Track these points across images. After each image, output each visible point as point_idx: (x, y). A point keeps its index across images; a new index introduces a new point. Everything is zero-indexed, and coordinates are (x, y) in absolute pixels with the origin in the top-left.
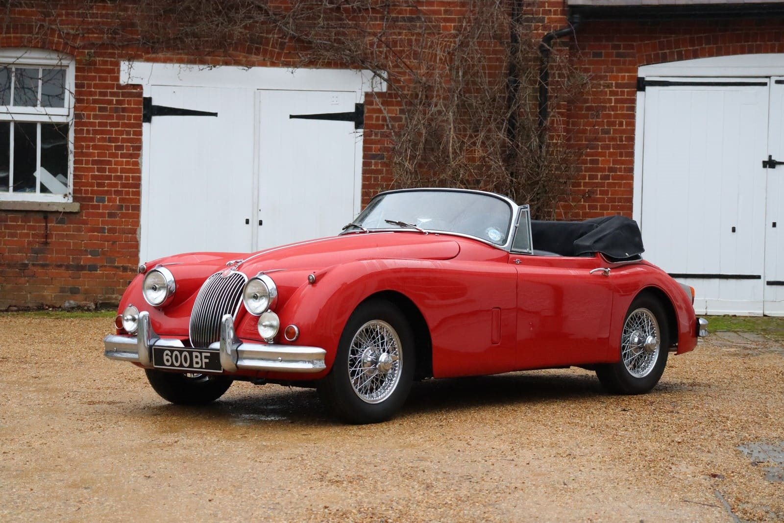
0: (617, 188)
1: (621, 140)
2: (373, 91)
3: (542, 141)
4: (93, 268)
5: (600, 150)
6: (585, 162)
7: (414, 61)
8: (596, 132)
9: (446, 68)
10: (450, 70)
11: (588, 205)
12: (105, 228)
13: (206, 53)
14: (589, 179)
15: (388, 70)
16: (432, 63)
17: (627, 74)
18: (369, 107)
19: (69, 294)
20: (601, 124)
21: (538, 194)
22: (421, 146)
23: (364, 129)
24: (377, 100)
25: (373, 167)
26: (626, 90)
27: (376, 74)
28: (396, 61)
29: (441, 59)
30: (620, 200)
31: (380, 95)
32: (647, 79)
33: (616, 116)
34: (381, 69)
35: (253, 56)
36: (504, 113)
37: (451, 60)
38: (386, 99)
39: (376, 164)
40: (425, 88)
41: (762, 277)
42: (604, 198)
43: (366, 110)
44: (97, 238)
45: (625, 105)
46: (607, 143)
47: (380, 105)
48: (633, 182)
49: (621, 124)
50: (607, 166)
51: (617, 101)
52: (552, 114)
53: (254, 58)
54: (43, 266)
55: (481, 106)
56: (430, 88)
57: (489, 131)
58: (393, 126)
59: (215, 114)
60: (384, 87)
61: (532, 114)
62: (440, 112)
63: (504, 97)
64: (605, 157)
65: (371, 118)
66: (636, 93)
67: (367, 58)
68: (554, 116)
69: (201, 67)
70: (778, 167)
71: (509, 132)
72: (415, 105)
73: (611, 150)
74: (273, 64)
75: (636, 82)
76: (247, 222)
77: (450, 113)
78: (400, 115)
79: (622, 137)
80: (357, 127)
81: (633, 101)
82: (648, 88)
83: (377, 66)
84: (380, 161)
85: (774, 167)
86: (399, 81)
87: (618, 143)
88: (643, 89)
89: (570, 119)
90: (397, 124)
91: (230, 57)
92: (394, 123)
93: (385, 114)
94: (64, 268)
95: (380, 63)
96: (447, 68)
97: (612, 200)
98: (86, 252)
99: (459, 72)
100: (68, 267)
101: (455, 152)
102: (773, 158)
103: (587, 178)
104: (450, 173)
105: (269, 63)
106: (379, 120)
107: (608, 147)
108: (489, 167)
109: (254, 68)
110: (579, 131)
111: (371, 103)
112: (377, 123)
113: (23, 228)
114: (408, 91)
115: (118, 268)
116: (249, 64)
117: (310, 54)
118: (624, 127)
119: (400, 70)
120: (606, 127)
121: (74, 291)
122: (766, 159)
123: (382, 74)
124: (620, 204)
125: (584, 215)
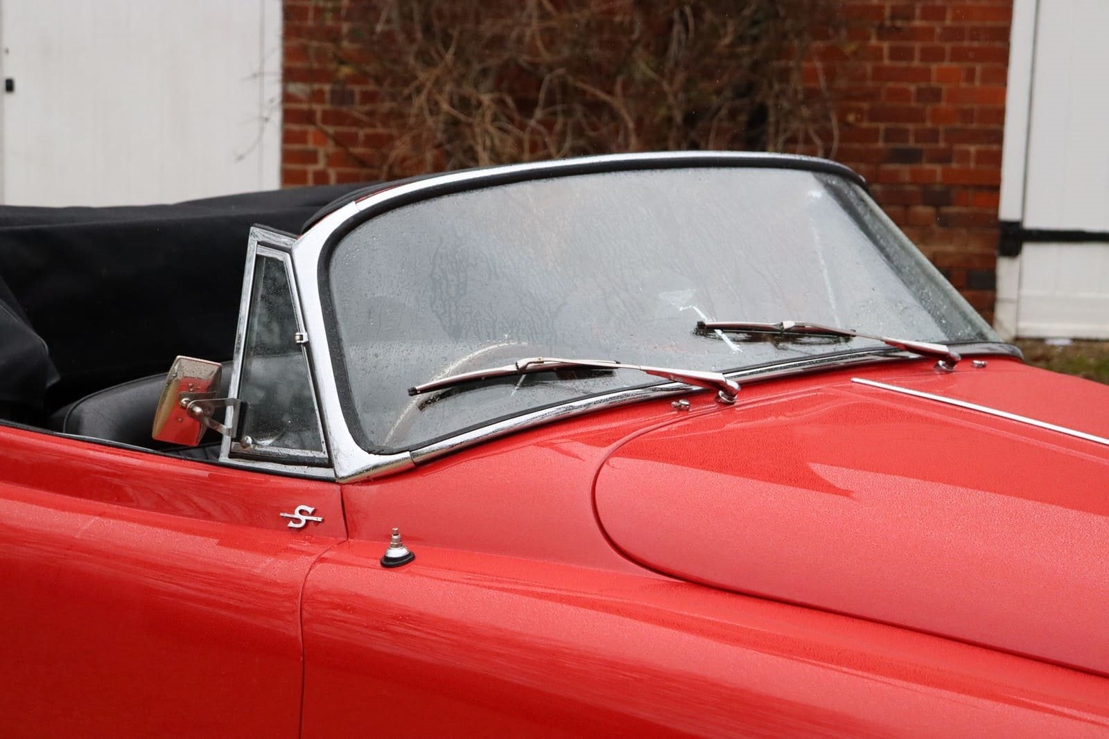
0: (967, 3)
11: (890, 48)
21: (755, 23)
30: (975, 34)
42: (932, 30)
97: (953, 34)
124: (976, 44)
125: (880, 74)
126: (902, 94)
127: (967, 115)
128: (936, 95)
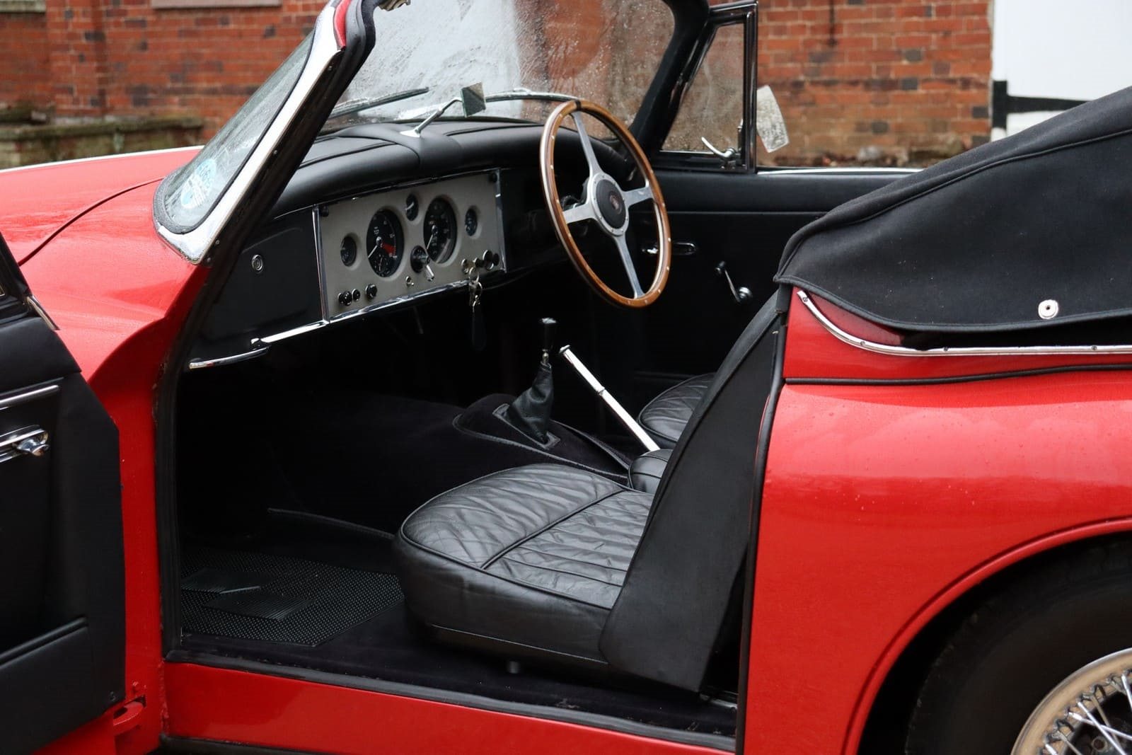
4: (910, 84)
12: (929, 8)
19: (870, 134)
44: (916, 27)
54: (828, 84)
94: (860, 86)
98: (898, 55)
100: (868, 85)
113: (793, 15)
115: (952, 82)
121: (879, 129)
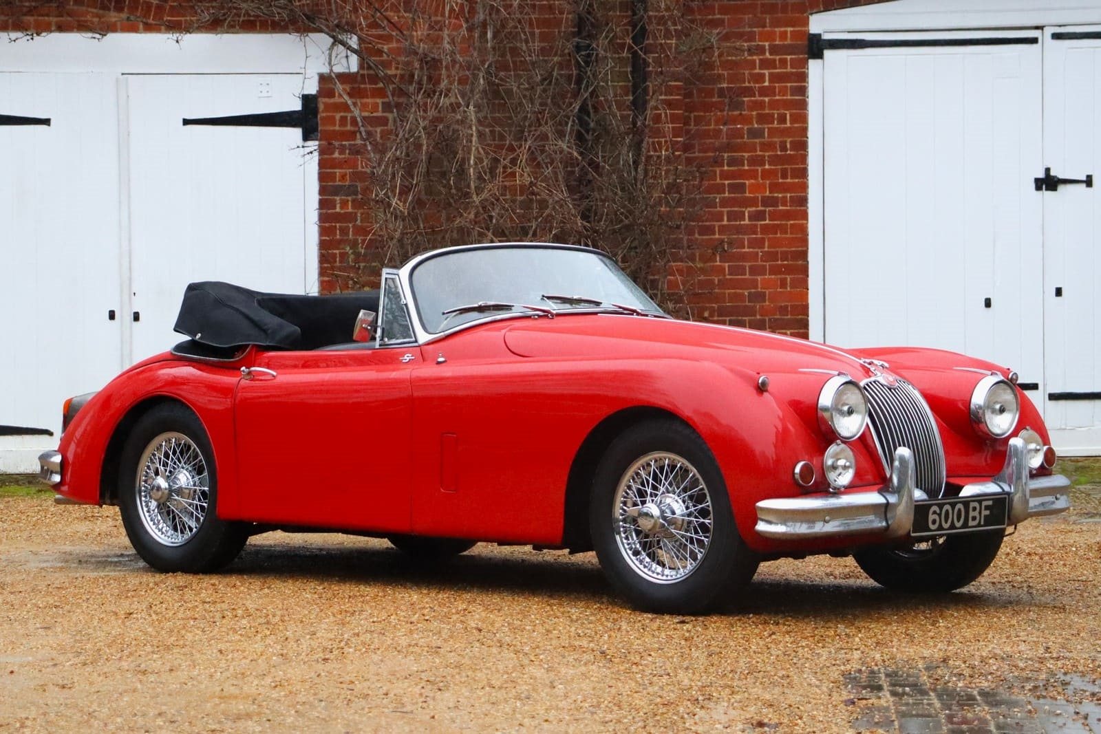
0: (779, 235)
1: (784, 148)
2: (331, 70)
3: (638, 153)
5: (746, 168)
6: (720, 189)
7: (406, 15)
8: (738, 134)
9: (462, 26)
10: (470, 29)
11: (729, 266)
13: (25, 10)
14: (728, 221)
15: (359, 32)
16: (439, 18)
17: (789, 29)
18: (327, 100)
20: (746, 120)
21: (633, 249)
22: (422, 168)
23: (320, 140)
24: (339, 87)
25: (338, 210)
26: (789, 57)
27: (337, 41)
28: (373, 16)
29: (452, 10)
30: (785, 256)
31: (344, 77)
32: (826, 37)
33: (773, 105)
34: (346, 31)
35: (113, 14)
36: (571, 104)
37: (472, 11)
38: (356, 86)
39: (344, 204)
40: (427, 63)
41: (1040, 387)
42: (757, 254)
43: (321, 107)
45: (789, 85)
46: (759, 153)
47: (346, 97)
48: (807, 223)
49: (782, 119)
50: (760, 196)
51: (773, 78)
52: (652, 103)
53: (113, 16)
55: (527, 93)
56: (432, 64)
57: (544, 137)
58: (369, 133)
59: (46, 122)
60: (353, 64)
61: (620, 106)
62: (454, 107)
63: (569, 77)
64: (756, 178)
65: (331, 120)
66: (807, 63)
67: (320, 12)
68: (656, 108)
69: (14, 35)
70: (1061, 188)
71: (580, 138)
72: (408, 95)
73: (767, 167)
74: (149, 28)
75: (806, 43)
76: (112, 315)
77: (471, 107)
78: (384, 114)
79: (786, 142)
80: (306, 138)
81: (803, 77)
82: (828, 54)
83: (337, 26)
84: (350, 198)
85: (1055, 189)
86: (380, 52)
87: (779, 153)
88: (819, 55)
89: (691, 112)
90: (379, 130)
91: (69, 15)
92: (370, 128)
93: (357, 113)
95: (344, 21)
96: (465, 26)
97: (772, 256)
99: (486, 33)
101: (480, 178)
102: (1053, 173)
103: (725, 218)
104: (472, 216)
105: (141, 26)
106: (346, 125)
107: (759, 161)
108: (543, 204)
109: (111, 36)
110: (706, 134)
111: (330, 93)
112: (342, 129)
114: (397, 68)
116: (105, 29)
117: (213, 7)
118: (788, 125)
119: (380, 32)
120: (756, 126)
122: (1041, 175)
123: (349, 41)
124: (785, 262)
125: (723, 284)
126: (740, 297)
127: (783, 310)
128: (761, 297)
